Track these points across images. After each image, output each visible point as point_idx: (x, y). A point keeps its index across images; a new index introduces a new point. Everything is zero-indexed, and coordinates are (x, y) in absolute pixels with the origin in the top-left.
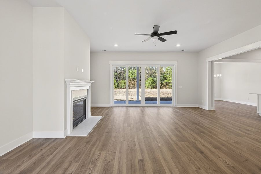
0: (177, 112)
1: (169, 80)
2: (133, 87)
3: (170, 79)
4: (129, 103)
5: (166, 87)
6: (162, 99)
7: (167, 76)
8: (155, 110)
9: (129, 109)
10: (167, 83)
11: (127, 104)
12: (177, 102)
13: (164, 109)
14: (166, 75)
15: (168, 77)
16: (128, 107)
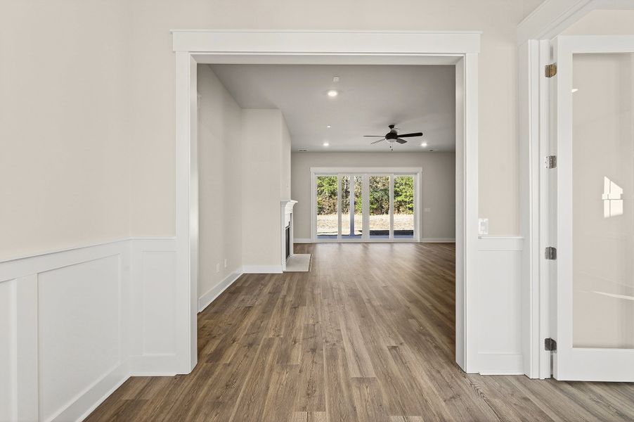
0: (422, 249)
1: (406, 196)
2: (332, 211)
3: (408, 194)
4: (343, 238)
5: (399, 210)
6: (397, 233)
7: (401, 187)
8: (386, 247)
9: (343, 245)
10: (400, 202)
11: (339, 239)
12: (423, 236)
13: (402, 245)
14: (398, 187)
15: (404, 191)
16: (342, 244)
